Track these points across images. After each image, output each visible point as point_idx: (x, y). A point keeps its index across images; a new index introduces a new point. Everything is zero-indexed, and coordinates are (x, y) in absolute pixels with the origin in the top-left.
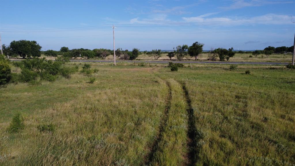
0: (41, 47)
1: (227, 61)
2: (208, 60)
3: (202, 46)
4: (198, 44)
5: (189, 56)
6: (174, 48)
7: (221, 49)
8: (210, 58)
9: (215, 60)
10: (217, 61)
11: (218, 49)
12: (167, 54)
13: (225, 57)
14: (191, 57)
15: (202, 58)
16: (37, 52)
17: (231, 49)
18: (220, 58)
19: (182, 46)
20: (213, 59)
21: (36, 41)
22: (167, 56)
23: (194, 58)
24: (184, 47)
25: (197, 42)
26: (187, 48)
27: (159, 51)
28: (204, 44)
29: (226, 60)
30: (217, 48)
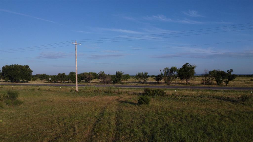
0: (32, 71)
1: (226, 85)
2: (202, 84)
3: (193, 68)
4: (189, 65)
5: (179, 80)
6: (160, 71)
7: (217, 71)
8: (204, 82)
9: (211, 84)
10: (214, 86)
11: (213, 72)
12: (154, 78)
13: (223, 81)
14: (182, 81)
15: (195, 82)
16: (27, 76)
17: (230, 70)
18: (217, 82)
19: (170, 68)
20: (209, 83)
21: (28, 65)
22: (154, 80)
23: (184, 81)
24: (173, 69)
25: (188, 64)
26: (175, 71)
27: (146, 74)
28: (196, 66)
29: (224, 84)
30: (212, 70)
